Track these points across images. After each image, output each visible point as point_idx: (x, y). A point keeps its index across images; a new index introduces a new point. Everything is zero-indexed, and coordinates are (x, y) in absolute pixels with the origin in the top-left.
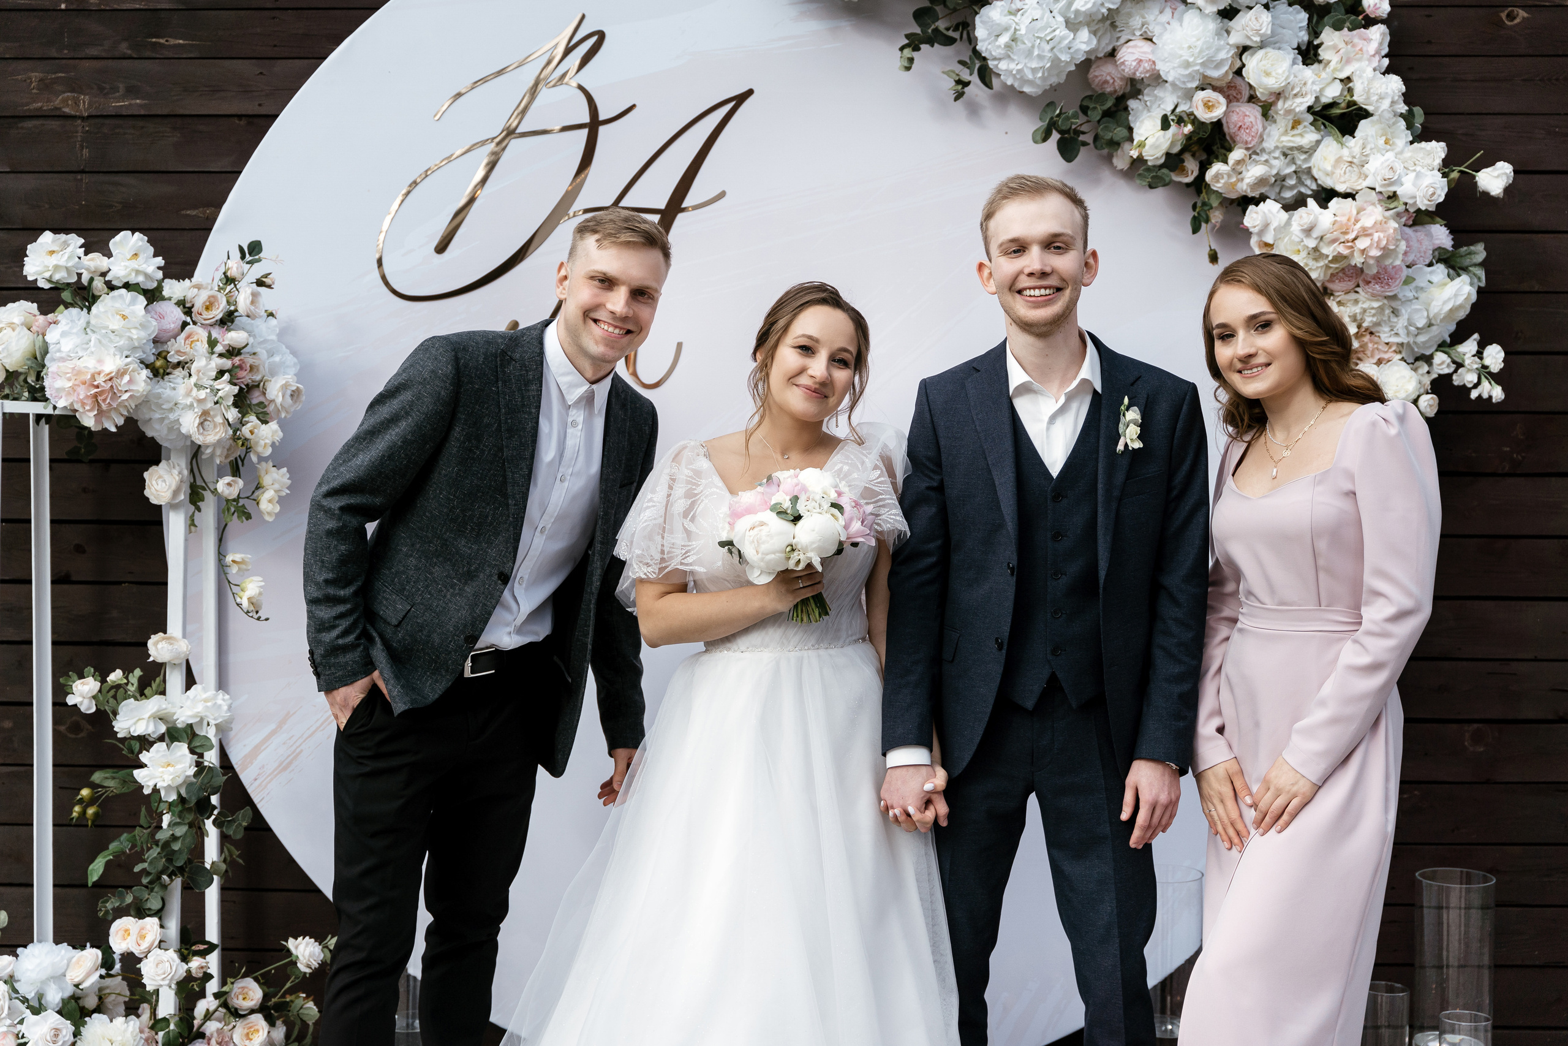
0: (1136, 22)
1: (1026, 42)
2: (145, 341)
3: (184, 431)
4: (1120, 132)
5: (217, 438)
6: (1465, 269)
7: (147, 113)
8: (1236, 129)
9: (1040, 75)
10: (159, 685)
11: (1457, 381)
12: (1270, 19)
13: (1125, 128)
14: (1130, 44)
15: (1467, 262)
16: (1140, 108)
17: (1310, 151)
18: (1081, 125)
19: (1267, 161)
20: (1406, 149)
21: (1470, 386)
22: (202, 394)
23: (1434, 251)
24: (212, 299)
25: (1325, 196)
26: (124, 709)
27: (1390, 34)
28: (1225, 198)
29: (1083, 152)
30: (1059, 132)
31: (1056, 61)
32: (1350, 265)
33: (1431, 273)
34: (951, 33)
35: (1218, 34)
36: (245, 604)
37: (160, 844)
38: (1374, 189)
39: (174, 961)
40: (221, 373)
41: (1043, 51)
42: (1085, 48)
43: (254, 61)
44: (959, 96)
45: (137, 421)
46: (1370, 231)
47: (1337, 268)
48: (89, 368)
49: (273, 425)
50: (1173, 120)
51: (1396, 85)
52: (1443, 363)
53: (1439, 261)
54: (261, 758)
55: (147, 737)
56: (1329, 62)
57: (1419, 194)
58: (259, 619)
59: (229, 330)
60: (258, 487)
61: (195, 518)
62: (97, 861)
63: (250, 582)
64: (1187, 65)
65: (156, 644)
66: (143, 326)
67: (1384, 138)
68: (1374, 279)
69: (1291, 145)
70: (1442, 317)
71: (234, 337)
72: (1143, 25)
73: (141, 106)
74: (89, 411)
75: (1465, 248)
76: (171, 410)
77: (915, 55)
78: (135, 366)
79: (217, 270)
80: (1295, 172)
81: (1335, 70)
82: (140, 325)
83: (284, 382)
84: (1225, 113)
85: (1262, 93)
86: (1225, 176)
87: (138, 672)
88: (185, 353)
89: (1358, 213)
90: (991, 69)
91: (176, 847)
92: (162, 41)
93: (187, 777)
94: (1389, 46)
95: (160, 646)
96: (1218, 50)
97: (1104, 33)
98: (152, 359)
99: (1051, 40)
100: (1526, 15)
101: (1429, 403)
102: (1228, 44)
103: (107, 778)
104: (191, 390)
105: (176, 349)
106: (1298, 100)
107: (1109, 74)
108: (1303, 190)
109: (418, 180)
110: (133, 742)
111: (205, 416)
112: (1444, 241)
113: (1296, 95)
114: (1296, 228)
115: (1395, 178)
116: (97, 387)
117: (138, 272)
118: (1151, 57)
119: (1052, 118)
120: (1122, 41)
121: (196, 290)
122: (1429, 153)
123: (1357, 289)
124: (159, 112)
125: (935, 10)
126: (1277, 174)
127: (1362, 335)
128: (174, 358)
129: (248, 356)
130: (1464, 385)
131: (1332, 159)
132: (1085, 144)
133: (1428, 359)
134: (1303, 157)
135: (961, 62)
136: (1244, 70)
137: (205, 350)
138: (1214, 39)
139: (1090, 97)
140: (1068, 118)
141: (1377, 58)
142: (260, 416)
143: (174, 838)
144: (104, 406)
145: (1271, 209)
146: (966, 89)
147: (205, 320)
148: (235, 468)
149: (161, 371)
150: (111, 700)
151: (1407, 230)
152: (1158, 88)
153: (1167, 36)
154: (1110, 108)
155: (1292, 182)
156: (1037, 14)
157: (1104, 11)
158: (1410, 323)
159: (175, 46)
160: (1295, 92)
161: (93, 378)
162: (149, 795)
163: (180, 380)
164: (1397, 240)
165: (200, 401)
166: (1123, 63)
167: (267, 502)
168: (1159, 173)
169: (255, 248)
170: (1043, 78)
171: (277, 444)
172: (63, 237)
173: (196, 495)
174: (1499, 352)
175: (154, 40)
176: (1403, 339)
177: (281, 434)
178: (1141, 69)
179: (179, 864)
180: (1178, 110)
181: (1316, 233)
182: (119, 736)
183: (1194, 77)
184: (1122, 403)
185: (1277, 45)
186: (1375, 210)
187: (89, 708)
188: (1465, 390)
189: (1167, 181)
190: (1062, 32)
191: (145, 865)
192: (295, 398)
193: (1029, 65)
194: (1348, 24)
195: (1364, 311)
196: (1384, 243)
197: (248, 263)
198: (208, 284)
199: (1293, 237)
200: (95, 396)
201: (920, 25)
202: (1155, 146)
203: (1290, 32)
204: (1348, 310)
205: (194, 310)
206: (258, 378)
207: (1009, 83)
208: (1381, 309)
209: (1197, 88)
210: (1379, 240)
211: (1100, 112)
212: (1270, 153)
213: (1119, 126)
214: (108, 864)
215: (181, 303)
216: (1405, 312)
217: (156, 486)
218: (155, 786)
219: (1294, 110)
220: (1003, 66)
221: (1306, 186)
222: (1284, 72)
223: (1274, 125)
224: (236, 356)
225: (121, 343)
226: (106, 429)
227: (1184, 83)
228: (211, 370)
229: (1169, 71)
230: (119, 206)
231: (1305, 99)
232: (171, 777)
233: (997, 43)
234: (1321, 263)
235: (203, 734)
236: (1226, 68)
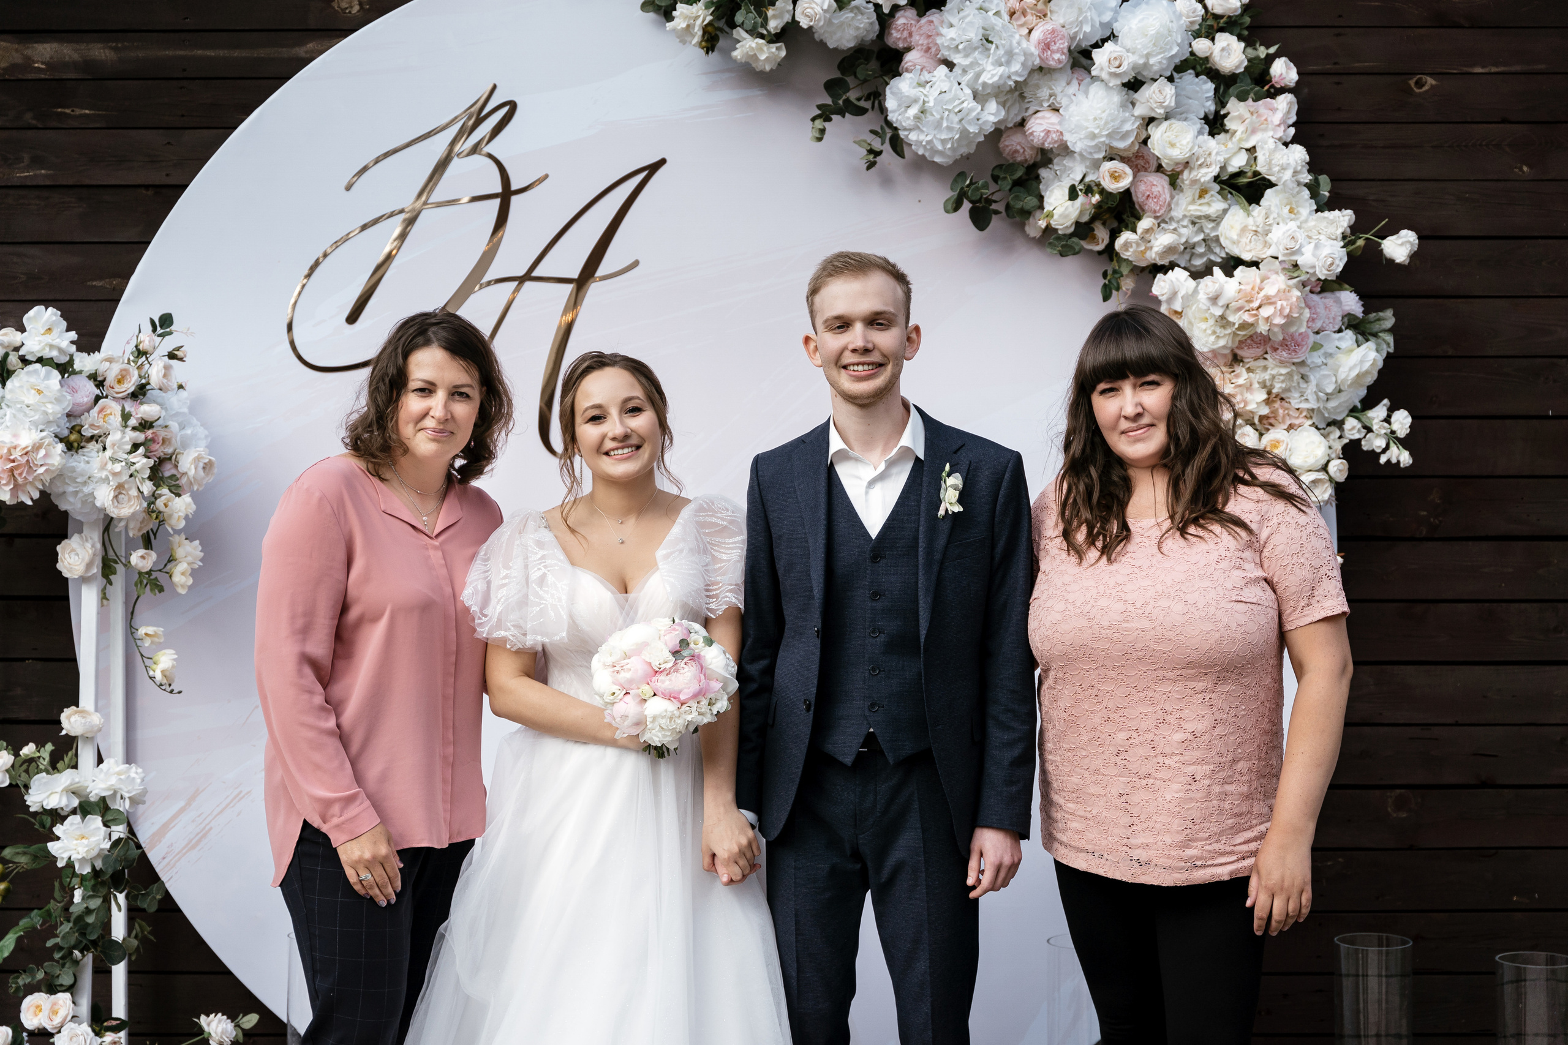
0: (1044, 93)
1: (935, 113)
2: (60, 415)
3: (98, 504)
4: (1030, 201)
5: (132, 511)
6: (1375, 335)
7: (52, 183)
8: (1144, 198)
9: (949, 146)
10: (71, 759)
11: (1365, 446)
12: (1173, 91)
13: (1036, 197)
14: (1039, 115)
15: (1376, 327)
16: (1051, 177)
17: (1217, 220)
18: (993, 193)
19: (1175, 229)
20: (1311, 217)
21: (1379, 451)
22: (118, 467)
23: (1343, 318)
24: (124, 373)
25: (1231, 264)
26: (36, 783)
27: (1298, 103)
28: (1135, 266)
29: (995, 221)
30: (971, 202)
31: (964, 133)
32: (1256, 332)
33: (1339, 339)
34: (863, 104)
35: (1123, 106)
36: (159, 676)
37: (72, 919)
38: (1277, 258)
39: (88, 1035)
40: (136, 447)
41: (952, 123)
42: (993, 119)
43: (161, 131)
44: (871, 165)
45: (50, 494)
46: (1273, 300)
47: (1245, 335)
48: (5, 443)
49: (186, 498)
50: (1081, 190)
51: (1300, 155)
52: (1353, 428)
53: (1348, 327)
54: (169, 837)
55: (59, 811)
56: (1235, 132)
57: (1318, 264)
58: (171, 692)
59: (142, 403)
60: (172, 559)
61: (107, 591)
62: (8, 937)
63: (163, 655)
64: (1093, 136)
65: (68, 718)
66: (58, 400)
67: (1288, 207)
68: (1281, 346)
69: (1199, 214)
70: (1349, 382)
71: (146, 410)
72: (1051, 96)
73: (46, 176)
74: (5, 485)
75: (1374, 314)
76: (85, 483)
77: (827, 125)
78: (50, 440)
79: (128, 343)
80: (1204, 240)
81: (1240, 140)
82: (56, 399)
83: (196, 455)
84: (1132, 183)
85: (1167, 164)
86: (1134, 245)
87: (49, 747)
88: (99, 427)
89: (1262, 281)
90: (902, 139)
91: (90, 920)
92: (68, 111)
93: (102, 850)
94: (1298, 114)
95: (73, 719)
96: (1124, 122)
97: (1012, 105)
98: (66, 432)
99: (960, 111)
100: (1434, 82)
101: (1338, 468)
102: (1133, 116)
103: (18, 853)
104: (106, 464)
105: (90, 423)
106: (1203, 171)
107: (1019, 143)
108: (1213, 258)
109: (329, 251)
110: (44, 817)
111: (120, 489)
112: (1353, 307)
113: (1201, 166)
114: (1202, 297)
115: (1297, 247)
116: (13, 461)
117: (51, 347)
118: (1058, 128)
119: (962, 188)
120: (1030, 112)
121: (108, 364)
122: (1332, 222)
123: (1265, 356)
124: (65, 183)
125: (846, 81)
126: (1186, 242)
127: (1273, 402)
128: (87, 432)
129: (160, 429)
130: (1373, 451)
131: (1238, 227)
132: (997, 212)
133: (1339, 424)
134: (1211, 225)
135: (873, 132)
136: (1149, 141)
137: (119, 424)
138: (1119, 111)
139: (1000, 166)
140: (977, 189)
141: (1282, 128)
142: (173, 489)
143: (88, 911)
144: (20, 480)
145: (1179, 275)
146: (878, 159)
147: (117, 393)
148: (147, 542)
149: (76, 445)
150: (24, 775)
151: (1315, 297)
152: (1067, 158)
153: (1073, 108)
154: (1020, 177)
155: (1201, 250)
156: (945, 86)
157: (1011, 83)
158: (1320, 389)
159: (81, 116)
160: (1199, 163)
161: (9, 452)
162: (62, 868)
163: (94, 454)
164: (1301, 308)
165: (115, 474)
166: (1032, 134)
167: (181, 576)
168: (1069, 242)
169: (166, 320)
170: (953, 149)
171: (191, 516)
173: (108, 568)
174: (1406, 417)
175: (59, 110)
176: (1313, 404)
177: (194, 507)
178: (1049, 140)
179: (93, 937)
180: (1087, 179)
181: (1222, 302)
182: (32, 810)
183: (1100, 148)
184: (944, 470)
185: (1183, 115)
186: (1279, 279)
188: (1374, 455)
189: (1077, 248)
190: (970, 103)
191: (58, 940)
192: (207, 470)
193: (938, 136)
194: (1252, 95)
195: (1273, 377)
196: (1287, 311)
197: (159, 336)
198: (120, 357)
199: (1201, 305)
200: (12, 470)
201: (831, 96)
202: (1064, 216)
203: (1196, 102)
204: (1258, 376)
205: (106, 383)
206: (170, 450)
207: (920, 152)
208: (1290, 375)
209: (1104, 158)
210: (1282, 308)
211: (1010, 182)
212: (1178, 222)
213: (1030, 195)
214: (19, 940)
215: (93, 377)
216: (1313, 378)
217: (68, 560)
218: (70, 858)
219: (1199, 180)
220: (913, 137)
221: (1216, 253)
222: (1188, 143)
223: (1181, 195)
224: (149, 429)
225: (36, 417)
226: (22, 502)
227: (1091, 153)
228: (126, 443)
229: (1076, 142)
230: (24, 278)
231: (1210, 170)
232: (86, 849)
233: (907, 115)
234: (1229, 331)
235: (116, 807)
236: (1132, 139)
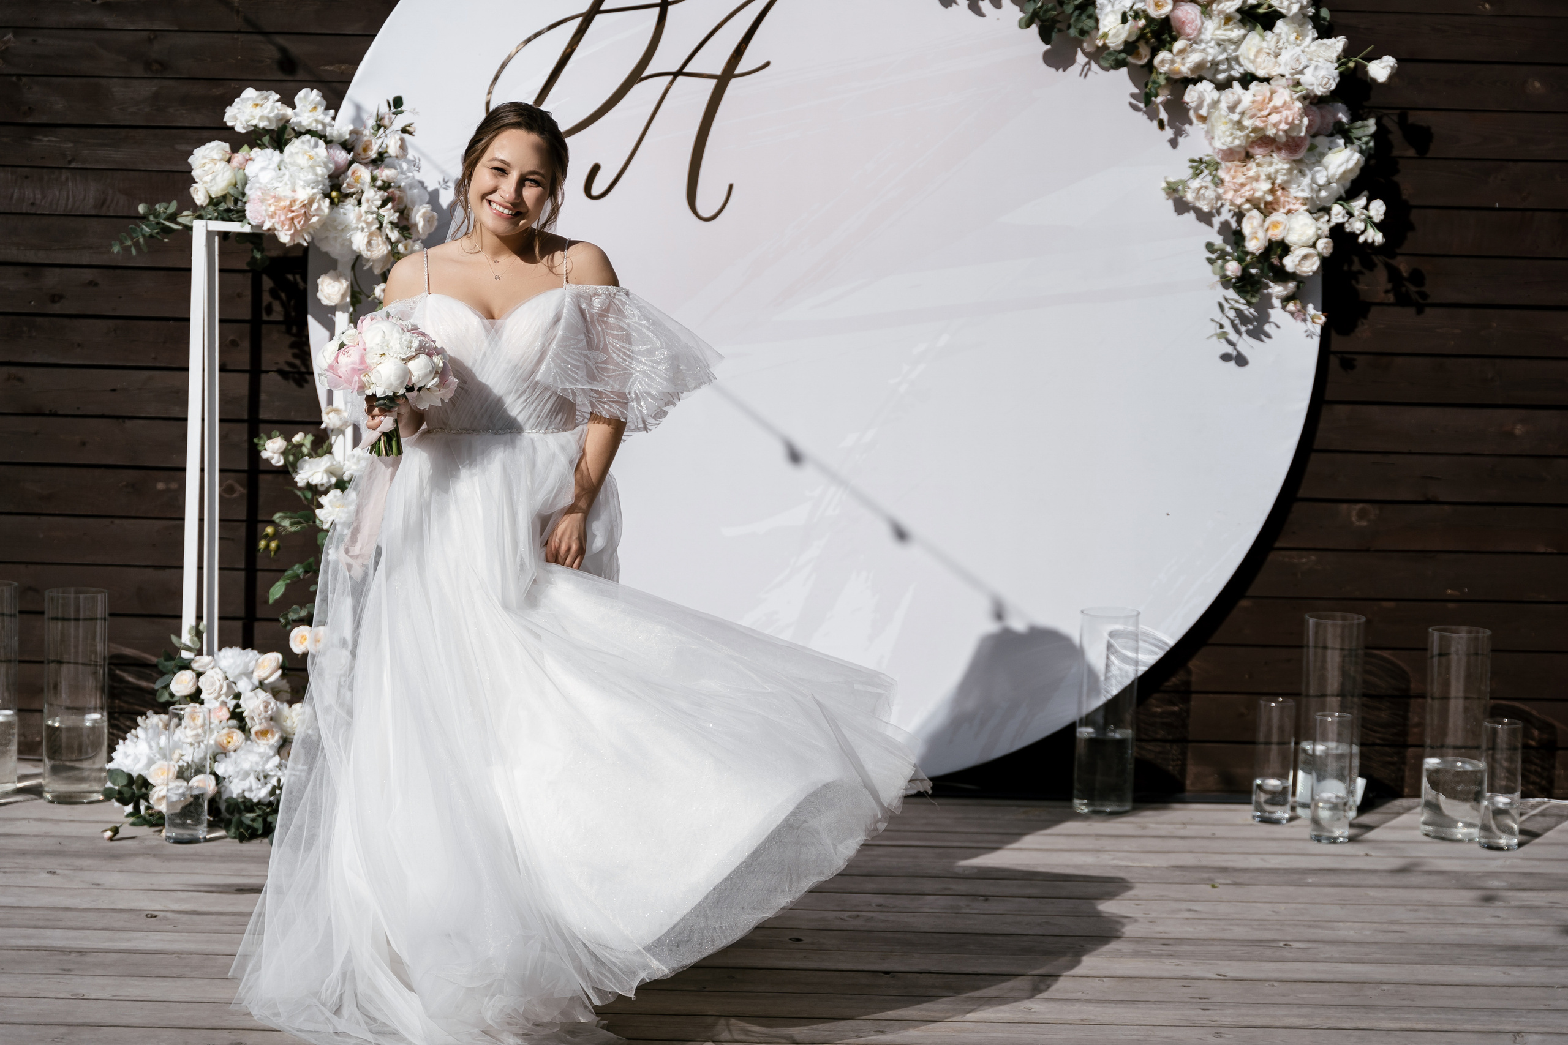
2: (325, 176)
3: (355, 247)
4: (1088, 23)
5: (379, 253)
6: (1357, 140)
8: (1181, 23)
10: (327, 447)
11: (1348, 229)
13: (1093, 19)
15: (1359, 133)
16: (1105, 3)
17: (1238, 43)
18: (1058, 16)
19: (1204, 49)
20: (1313, 43)
21: (1358, 232)
22: (370, 219)
23: (1334, 125)
25: (1247, 80)
26: (302, 464)
28: (1170, 78)
29: (1059, 36)
30: (1040, 21)
32: (1265, 135)
33: (1331, 142)
38: (1284, 76)
40: (384, 202)
45: (319, 239)
46: (1280, 109)
47: (1255, 137)
48: (286, 197)
50: (1130, 16)
52: (1338, 214)
53: (1337, 132)
55: (322, 486)
57: (1316, 83)
59: (384, 168)
62: (278, 584)
65: (326, 414)
66: (324, 164)
67: (1295, 35)
68: (1285, 146)
69: (1223, 37)
70: (1338, 177)
71: (386, 173)
74: (286, 231)
75: (1359, 122)
76: (345, 231)
78: (319, 196)
80: (1227, 59)
82: (322, 163)
83: (422, 210)
84: (1172, 11)
86: (1169, 62)
87: (312, 437)
88: (356, 187)
89: (1272, 94)
95: (330, 415)
98: (330, 190)
101: (1324, 245)
103: (285, 518)
104: (361, 215)
105: (347, 183)
108: (1233, 73)
110: (310, 491)
111: (372, 236)
112: (1343, 117)
114: (1223, 105)
115: (1300, 68)
116: (294, 212)
117: (317, 121)
119: (1035, 10)
122: (1330, 47)
123: (1271, 154)
126: (1213, 60)
127: (1276, 190)
128: (345, 190)
129: (397, 188)
130: (1354, 233)
131: (1254, 49)
132: (1060, 30)
133: (1327, 210)
134: (1233, 47)
137: (369, 185)
140: (1047, 10)
144: (298, 227)
145: (1206, 87)
149: (337, 200)
150: (294, 458)
155: (1223, 67)
158: (1314, 181)
161: (289, 204)
163: (352, 207)
164: (1302, 116)
165: (368, 224)
168: (1119, 57)
169: (398, 102)
172: (265, 93)
173: (355, 299)
174: (1380, 206)
176: (1306, 194)
180: (1134, 8)
181: (1239, 110)
182: (299, 485)
186: (1285, 92)
187: (278, 462)
188: (1354, 236)
189: (1126, 63)
192: (431, 223)
195: (1277, 171)
196: (1290, 119)
197: (394, 114)
198: (363, 130)
199: (1222, 112)
200: (292, 219)
202: (1116, 35)
204: (1265, 170)
205: (356, 151)
206: (406, 204)
208: (1290, 170)
210: (1287, 116)
211: (1075, 6)
212: (1206, 43)
213: (1089, 17)
214: (287, 586)
215: (345, 145)
216: (1310, 173)
217: (326, 291)
219: (1226, 10)
221: (1234, 70)
223: (1210, 21)
224: (390, 188)
225: (308, 177)
226: (299, 244)
228: (376, 200)
234: (1243, 133)
